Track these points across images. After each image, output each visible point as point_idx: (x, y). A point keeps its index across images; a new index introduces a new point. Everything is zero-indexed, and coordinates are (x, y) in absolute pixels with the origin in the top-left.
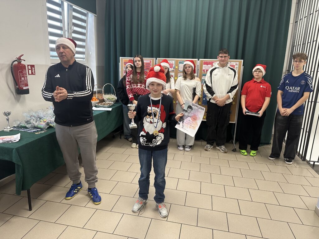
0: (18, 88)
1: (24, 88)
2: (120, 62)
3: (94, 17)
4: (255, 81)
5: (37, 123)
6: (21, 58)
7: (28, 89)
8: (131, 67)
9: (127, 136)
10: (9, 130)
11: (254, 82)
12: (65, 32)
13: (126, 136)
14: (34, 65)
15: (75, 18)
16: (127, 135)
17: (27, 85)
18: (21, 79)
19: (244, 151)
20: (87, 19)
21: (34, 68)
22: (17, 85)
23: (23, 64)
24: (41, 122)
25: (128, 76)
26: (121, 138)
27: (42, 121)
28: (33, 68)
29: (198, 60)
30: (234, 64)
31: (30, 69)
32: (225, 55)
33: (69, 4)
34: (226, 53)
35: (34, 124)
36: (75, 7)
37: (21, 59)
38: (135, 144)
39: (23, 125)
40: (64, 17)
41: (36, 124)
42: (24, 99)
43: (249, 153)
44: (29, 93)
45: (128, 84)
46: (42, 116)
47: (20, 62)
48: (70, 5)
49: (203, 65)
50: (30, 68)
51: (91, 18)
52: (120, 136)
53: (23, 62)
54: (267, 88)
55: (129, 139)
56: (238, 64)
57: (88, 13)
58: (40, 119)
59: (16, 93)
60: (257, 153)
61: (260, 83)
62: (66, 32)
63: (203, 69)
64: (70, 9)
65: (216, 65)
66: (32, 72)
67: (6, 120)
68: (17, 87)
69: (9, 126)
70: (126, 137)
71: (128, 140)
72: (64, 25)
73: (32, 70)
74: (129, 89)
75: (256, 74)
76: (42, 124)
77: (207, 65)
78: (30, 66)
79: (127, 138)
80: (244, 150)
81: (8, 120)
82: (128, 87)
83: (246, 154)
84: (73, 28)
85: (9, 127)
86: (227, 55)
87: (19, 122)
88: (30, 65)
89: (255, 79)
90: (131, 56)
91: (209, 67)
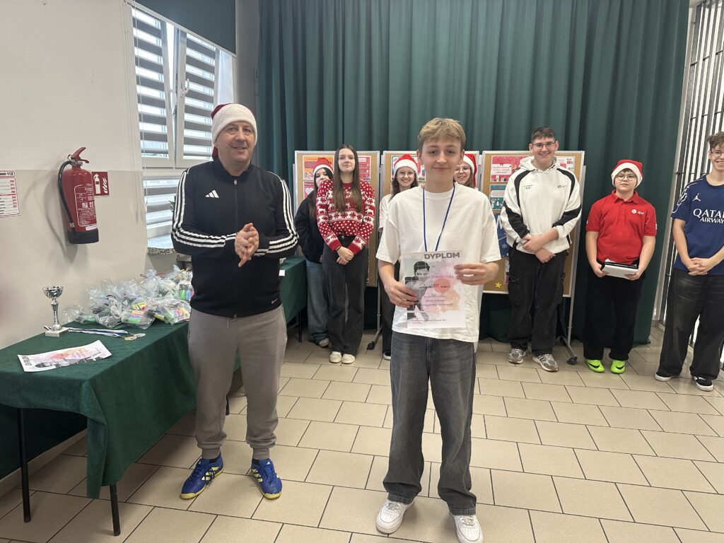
0: (73, 229)
1: (89, 228)
2: (294, 163)
3: (231, 58)
4: (619, 200)
5: (125, 312)
6: (81, 156)
7: (96, 232)
8: (328, 173)
9: (315, 335)
10: (59, 332)
11: (615, 202)
12: (169, 95)
13: (313, 335)
14: (106, 173)
15: (191, 61)
16: (317, 333)
17: (94, 221)
18: (80, 206)
19: (596, 363)
20: (217, 64)
21: (107, 179)
22: (72, 222)
23: (84, 171)
24: (132, 309)
25: (322, 193)
26: (300, 340)
27: (134, 306)
28: (104, 180)
29: (481, 153)
30: (565, 160)
31: (97, 183)
32: (548, 140)
33: (178, 30)
34: (550, 136)
35: (117, 316)
36: (191, 36)
37: (80, 159)
38: (339, 354)
39: (90, 317)
40: (166, 61)
41: (123, 315)
42: (85, 253)
43: (608, 367)
44: (97, 240)
45: (322, 212)
46: (134, 294)
47: (79, 166)
48: (182, 31)
49: (493, 165)
50: (97, 180)
51: (226, 63)
52: (298, 335)
53: (84, 167)
54: (649, 216)
55: (320, 343)
56: (573, 160)
57: (218, 50)
58: (131, 301)
59: (66, 240)
60: (626, 366)
61: (631, 202)
62: (171, 93)
63: (493, 173)
64: (181, 42)
65: (527, 163)
66: (102, 189)
67: (51, 308)
68: (72, 225)
69: (58, 323)
70: (312, 337)
71: (318, 344)
72: (167, 78)
73: (102, 185)
74: (324, 223)
75: (623, 183)
76: (137, 316)
77: (502, 164)
78: (97, 175)
79: (317, 339)
80: (596, 361)
81: (55, 307)
82: (321, 219)
83: (601, 368)
84: (188, 85)
85: (58, 326)
86: (552, 140)
87: (78, 312)
88: (98, 173)
89: (618, 194)
90: (320, 147)
91: (506, 168)
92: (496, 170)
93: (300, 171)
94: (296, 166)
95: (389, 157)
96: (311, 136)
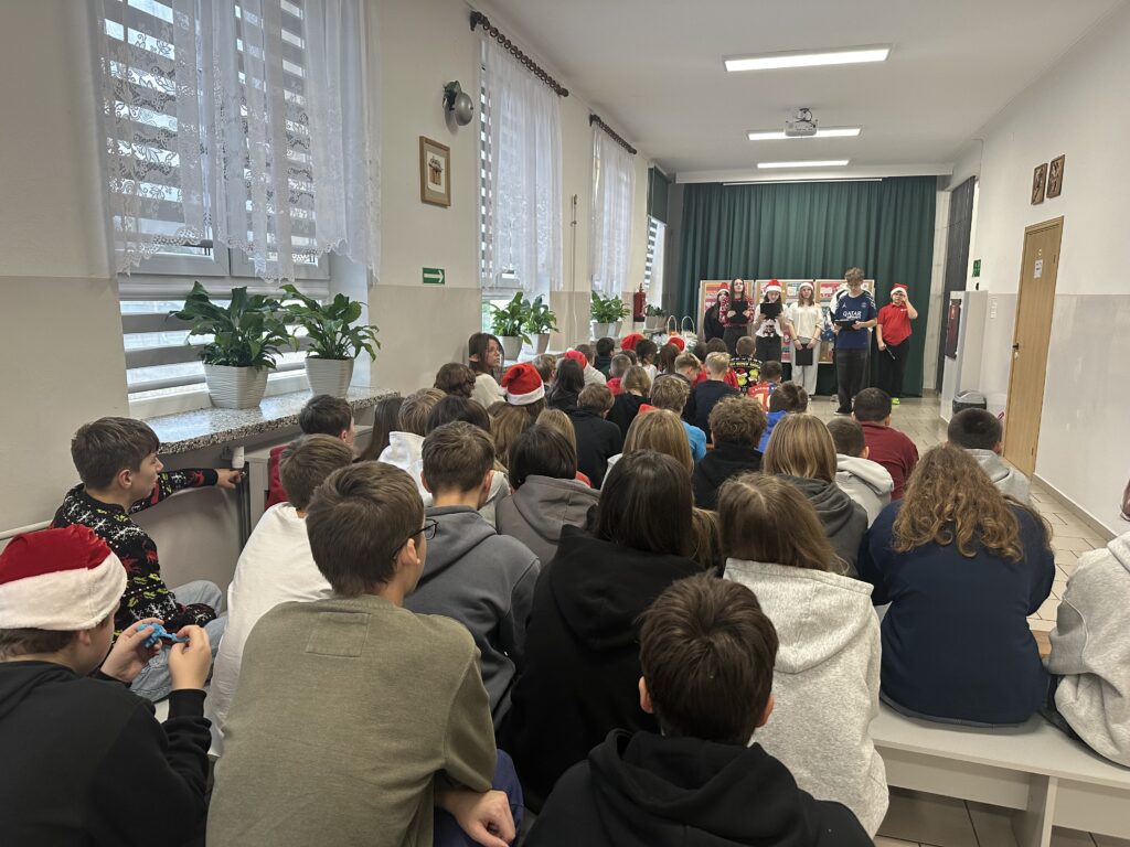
2: (699, 288)
3: (663, 227)
4: (894, 306)
8: (727, 294)
11: (892, 307)
20: (656, 230)
57: (660, 224)
77: (827, 287)
90: (716, 278)
91: (829, 290)
92: (824, 291)
93: (703, 292)
94: (700, 290)
95: (759, 285)
96: (710, 272)
